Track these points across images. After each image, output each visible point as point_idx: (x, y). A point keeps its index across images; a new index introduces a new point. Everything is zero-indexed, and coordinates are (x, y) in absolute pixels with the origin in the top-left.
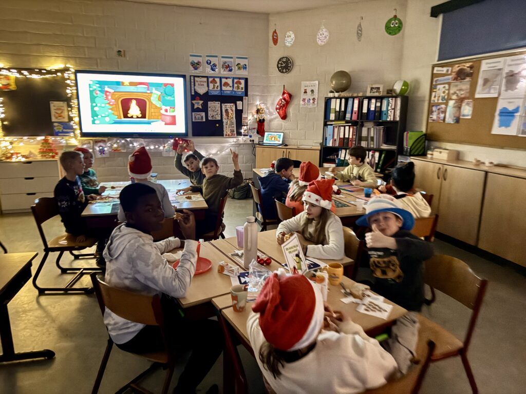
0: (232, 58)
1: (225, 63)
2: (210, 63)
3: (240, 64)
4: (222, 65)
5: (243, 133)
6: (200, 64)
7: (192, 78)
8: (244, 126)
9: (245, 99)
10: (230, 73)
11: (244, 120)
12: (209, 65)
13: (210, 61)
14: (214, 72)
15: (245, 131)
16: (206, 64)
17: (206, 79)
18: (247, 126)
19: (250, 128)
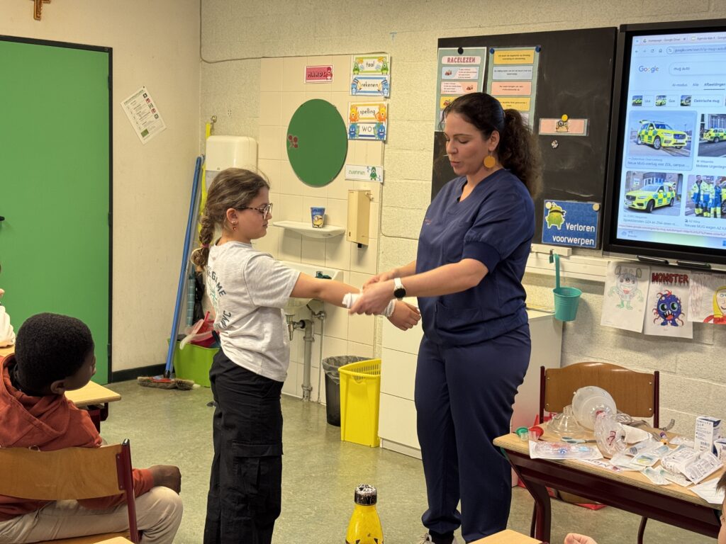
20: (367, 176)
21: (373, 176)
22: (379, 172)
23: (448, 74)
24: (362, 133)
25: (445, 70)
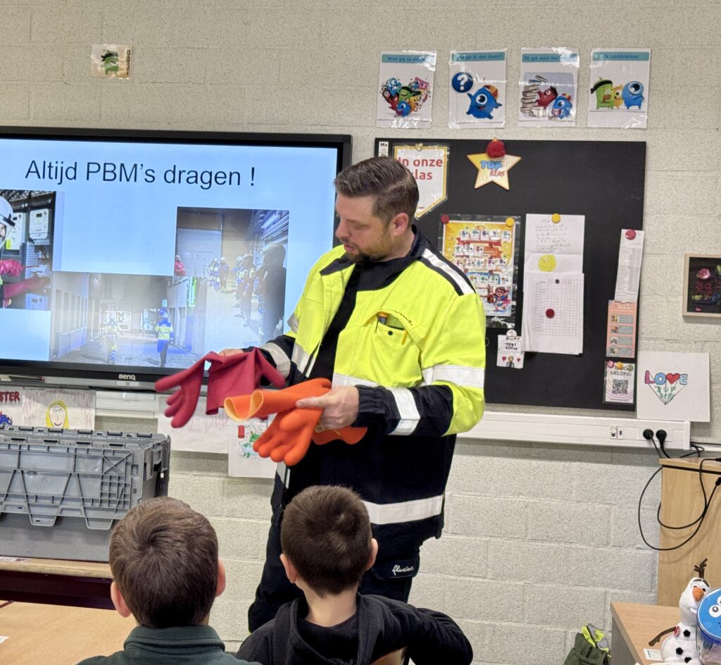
1: (538, 80)
3: (609, 82)
4: (525, 93)
5: (609, 397)
6: (424, 93)
7: (381, 148)
8: (616, 360)
9: (632, 237)
10: (557, 123)
11: (615, 330)
12: (465, 94)
13: (466, 78)
14: (486, 119)
15: (619, 386)
16: (451, 88)
17: (442, 153)
18: (634, 360)
19: (647, 373)
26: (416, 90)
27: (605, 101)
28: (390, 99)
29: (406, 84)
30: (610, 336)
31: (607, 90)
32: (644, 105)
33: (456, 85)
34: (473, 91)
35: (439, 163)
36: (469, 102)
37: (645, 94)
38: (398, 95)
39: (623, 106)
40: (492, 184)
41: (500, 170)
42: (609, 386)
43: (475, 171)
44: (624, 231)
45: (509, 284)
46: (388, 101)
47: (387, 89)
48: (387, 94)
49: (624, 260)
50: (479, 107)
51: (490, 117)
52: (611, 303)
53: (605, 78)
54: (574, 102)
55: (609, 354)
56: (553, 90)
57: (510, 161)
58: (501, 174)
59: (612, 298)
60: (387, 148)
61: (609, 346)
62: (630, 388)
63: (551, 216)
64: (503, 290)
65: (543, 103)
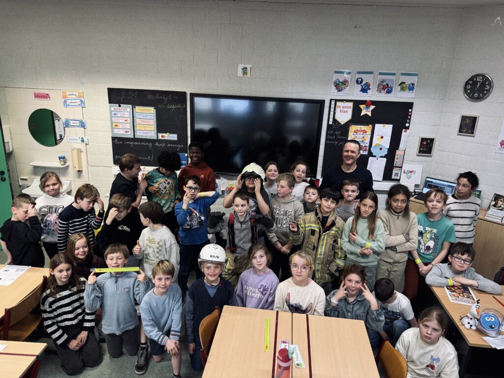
0: (394, 74)
1: (383, 81)
2: (361, 82)
3: (405, 83)
4: (378, 85)
5: (393, 177)
6: (347, 84)
7: (332, 102)
8: (396, 167)
9: (405, 132)
10: (388, 95)
11: (397, 159)
12: (360, 85)
13: (361, 80)
14: (366, 93)
15: (396, 174)
16: (356, 84)
17: (351, 104)
18: (401, 167)
19: (404, 170)
20: (80, 141)
21: (83, 141)
22: (85, 139)
23: (115, 114)
24: (72, 124)
25: (113, 113)
26: (345, 83)
27: (403, 89)
28: (336, 86)
29: (341, 81)
30: (396, 160)
31: (404, 85)
32: (414, 91)
33: (357, 82)
34: (362, 84)
35: (350, 107)
36: (361, 87)
37: (415, 87)
38: (338, 84)
39: (408, 91)
40: (366, 115)
41: (369, 110)
42: (393, 174)
43: (361, 110)
44: (404, 130)
45: (368, 145)
46: (335, 86)
47: (335, 82)
48: (335, 84)
49: (403, 138)
50: (364, 89)
51: (367, 93)
52: (397, 151)
53: (404, 81)
54: (393, 89)
55: (394, 165)
56: (387, 85)
57: (372, 107)
58: (369, 111)
59: (398, 149)
60: (334, 102)
61: (395, 163)
62: (399, 175)
63: (382, 125)
64: (366, 146)
65: (384, 89)
